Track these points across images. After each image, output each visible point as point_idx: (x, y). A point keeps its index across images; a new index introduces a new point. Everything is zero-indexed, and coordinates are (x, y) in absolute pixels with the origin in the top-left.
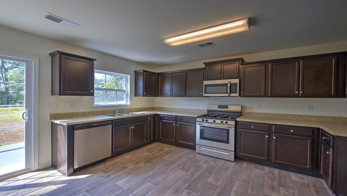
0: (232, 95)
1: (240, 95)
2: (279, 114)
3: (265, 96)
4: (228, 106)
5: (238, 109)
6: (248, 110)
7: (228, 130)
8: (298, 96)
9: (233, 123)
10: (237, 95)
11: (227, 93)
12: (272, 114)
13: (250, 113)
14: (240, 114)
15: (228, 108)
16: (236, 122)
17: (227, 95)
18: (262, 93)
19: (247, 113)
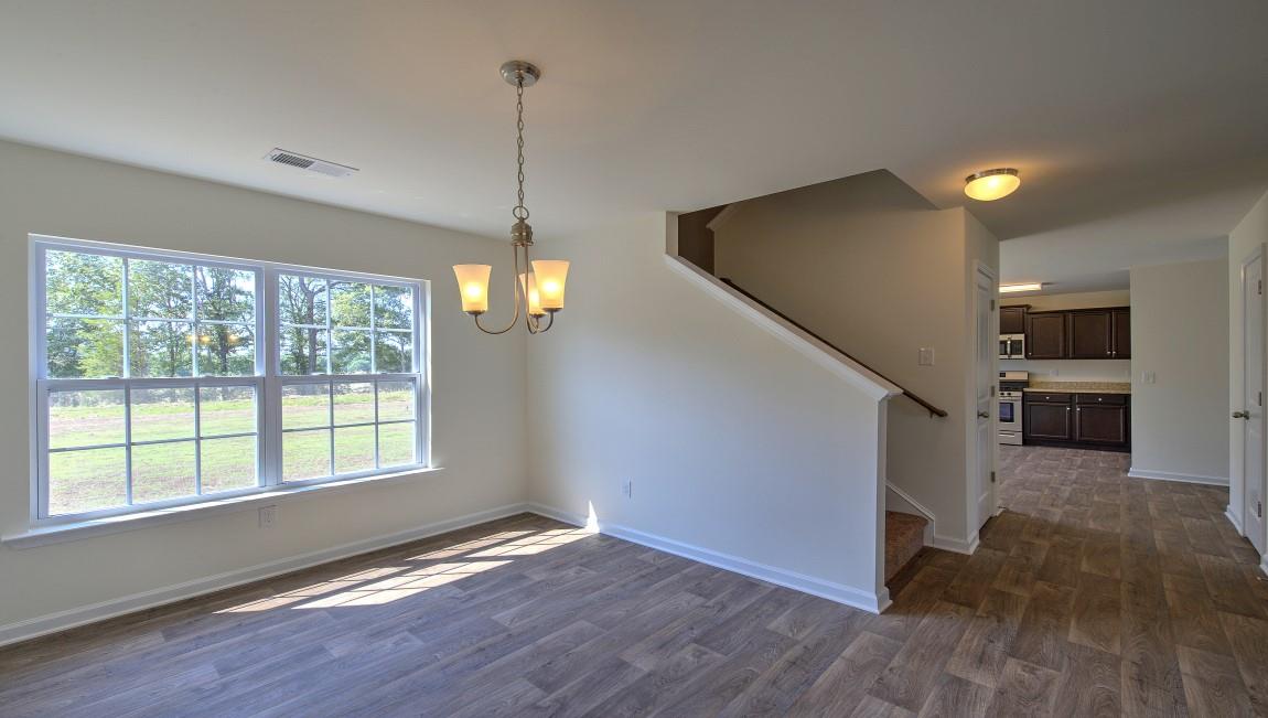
0: (1013, 357)
1: (1026, 356)
3: (1065, 357)
5: (1024, 377)
6: (1039, 379)
7: (1012, 405)
8: (1110, 357)
9: (1020, 394)
10: (1023, 356)
11: (1006, 353)
14: (1026, 384)
16: (1024, 393)
17: (1006, 357)
18: (1061, 355)
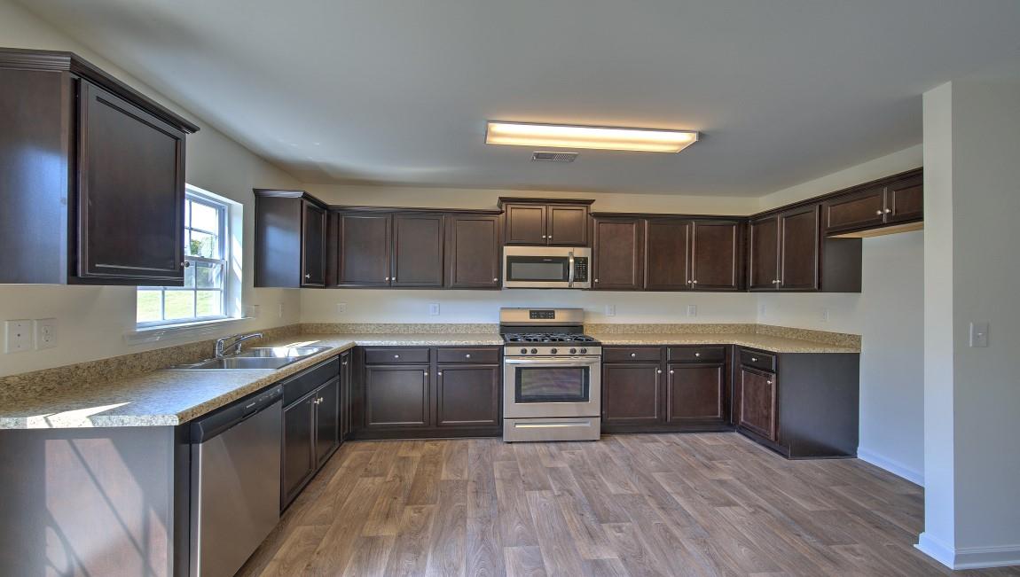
0: (575, 285)
1: (592, 285)
2: (649, 326)
4: (553, 312)
10: (588, 284)
12: (638, 326)
13: (596, 325)
15: (554, 318)
18: (633, 283)
19: (591, 326)
